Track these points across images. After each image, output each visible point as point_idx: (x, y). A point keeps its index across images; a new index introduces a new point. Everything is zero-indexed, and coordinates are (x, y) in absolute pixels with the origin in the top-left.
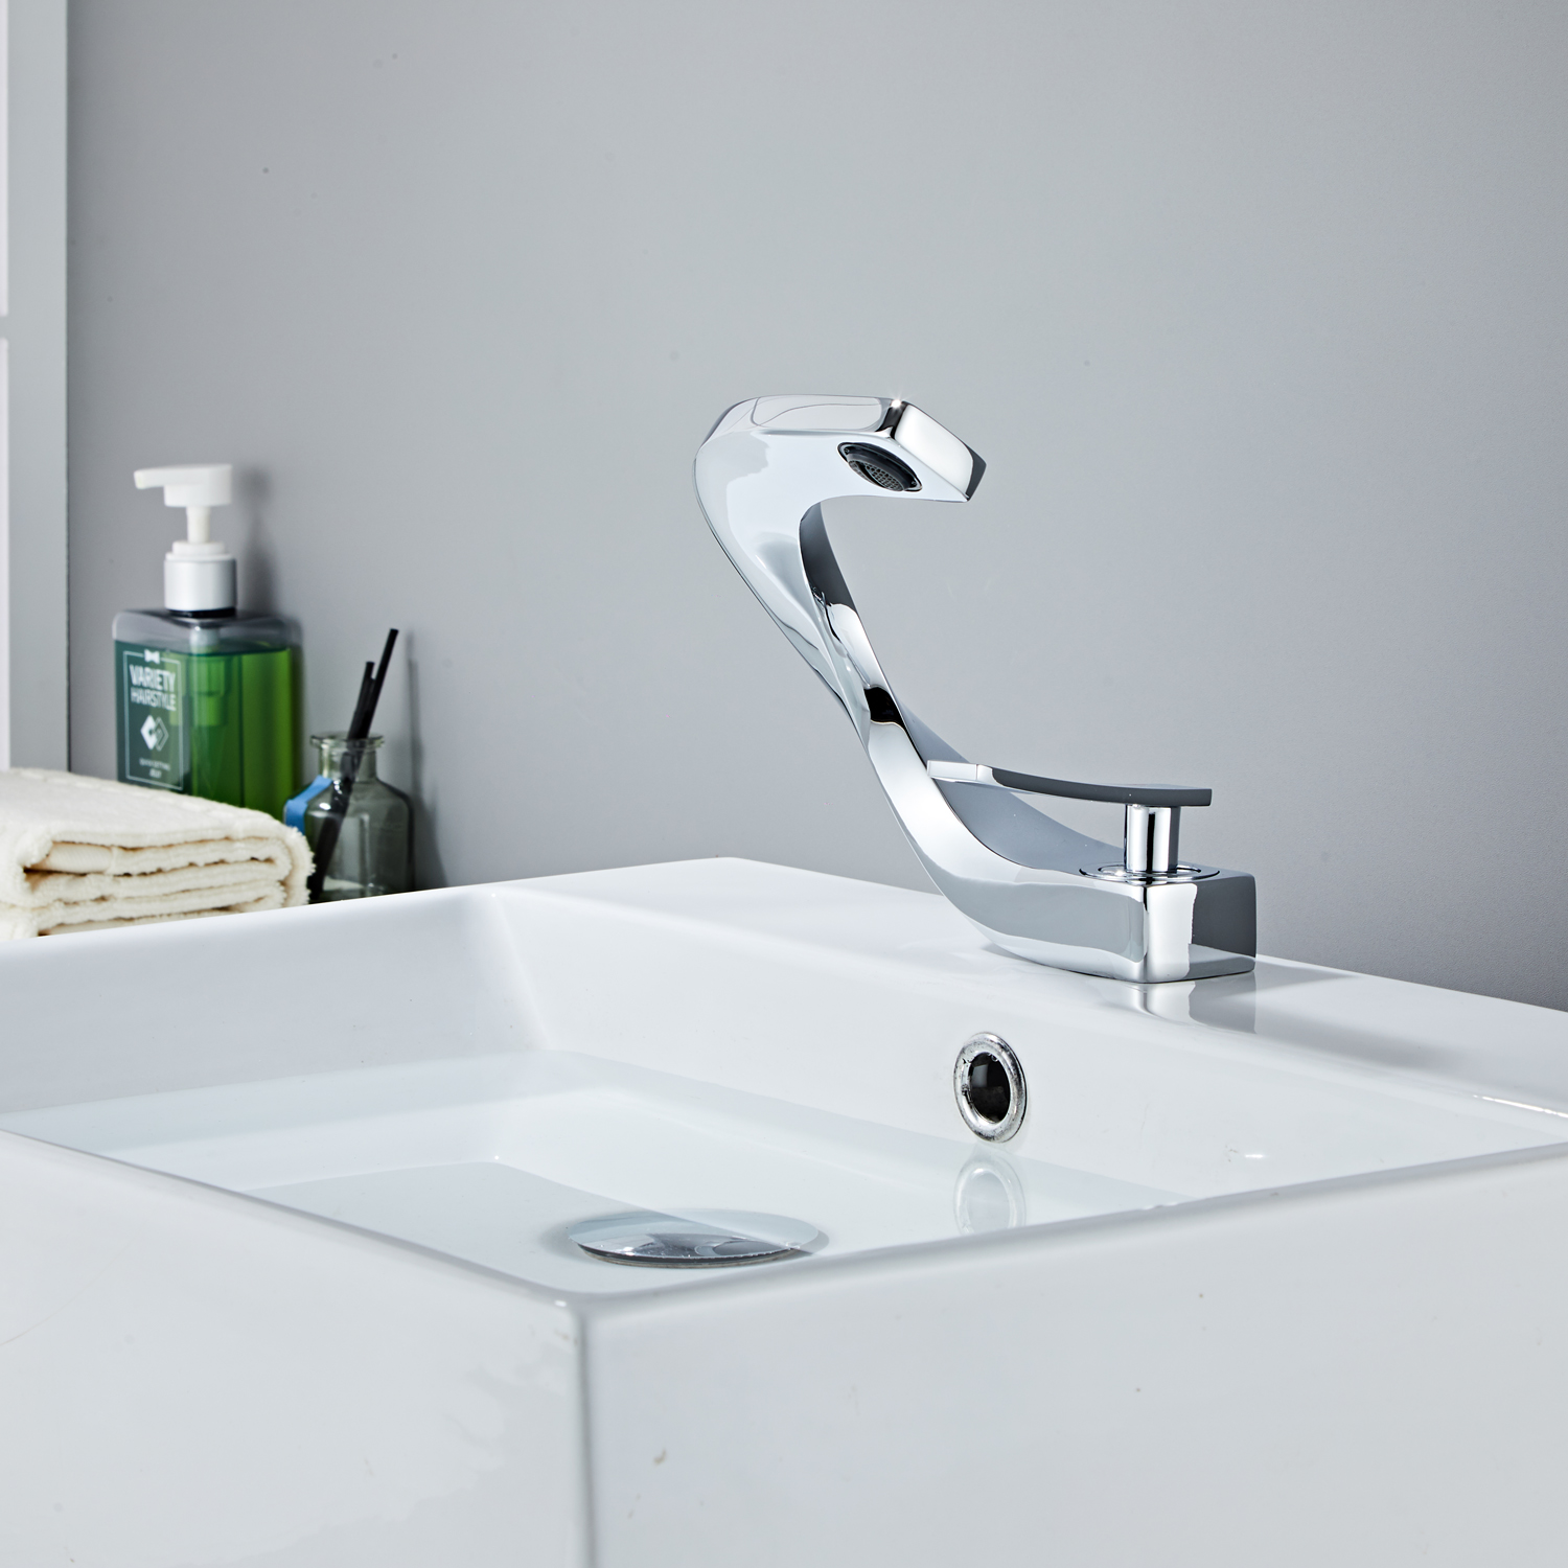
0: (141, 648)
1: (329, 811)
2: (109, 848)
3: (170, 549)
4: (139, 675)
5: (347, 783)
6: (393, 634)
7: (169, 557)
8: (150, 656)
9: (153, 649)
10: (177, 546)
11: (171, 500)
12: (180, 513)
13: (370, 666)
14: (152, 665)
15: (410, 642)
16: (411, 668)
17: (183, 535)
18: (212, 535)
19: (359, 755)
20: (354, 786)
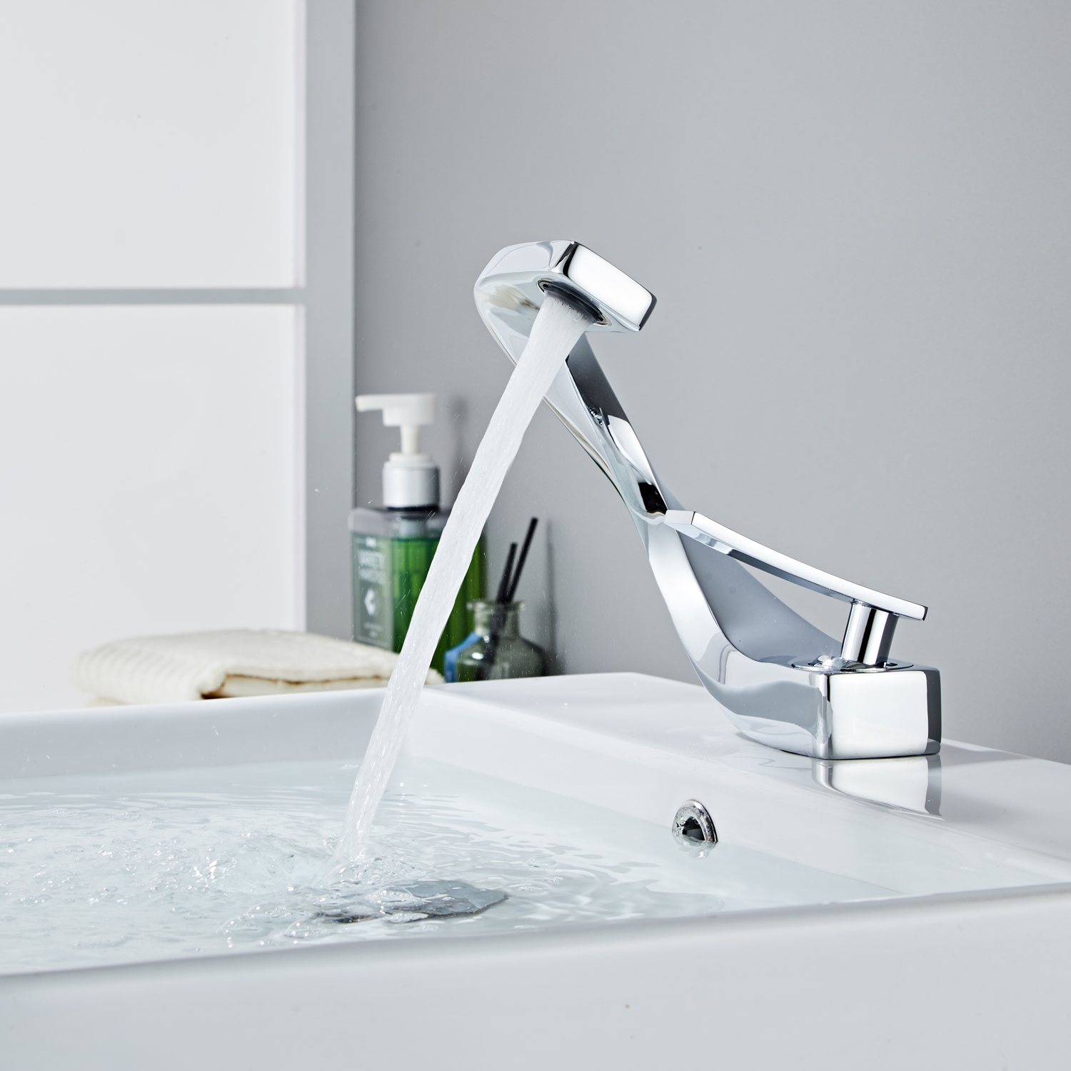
0: (364, 536)
1: (482, 660)
2: (275, 681)
3: (387, 459)
4: (366, 558)
5: (495, 638)
6: (534, 522)
7: (387, 465)
8: (371, 542)
9: (372, 536)
10: (394, 458)
11: (389, 420)
12: (396, 431)
13: (514, 547)
14: (371, 549)
15: (549, 529)
16: (550, 549)
17: (398, 449)
18: (420, 448)
19: (504, 618)
20: (501, 642)
